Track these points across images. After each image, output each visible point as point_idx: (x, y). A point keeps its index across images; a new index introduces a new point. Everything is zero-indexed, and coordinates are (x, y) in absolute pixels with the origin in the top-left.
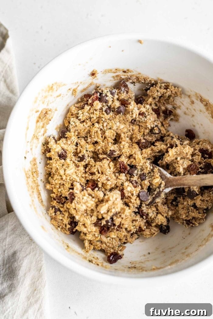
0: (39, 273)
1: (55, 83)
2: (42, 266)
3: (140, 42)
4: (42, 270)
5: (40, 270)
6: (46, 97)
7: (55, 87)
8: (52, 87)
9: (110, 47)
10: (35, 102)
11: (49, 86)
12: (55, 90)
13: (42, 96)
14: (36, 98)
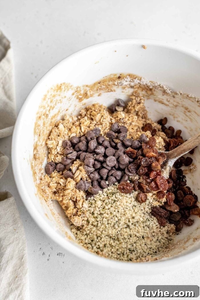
0: (21, 261)
1: (63, 83)
2: (24, 255)
3: (143, 47)
4: (24, 259)
5: (22, 259)
6: (54, 96)
7: (63, 87)
8: (60, 87)
9: (116, 51)
10: (44, 99)
11: (57, 86)
12: (63, 90)
13: (51, 95)
14: (46, 96)
